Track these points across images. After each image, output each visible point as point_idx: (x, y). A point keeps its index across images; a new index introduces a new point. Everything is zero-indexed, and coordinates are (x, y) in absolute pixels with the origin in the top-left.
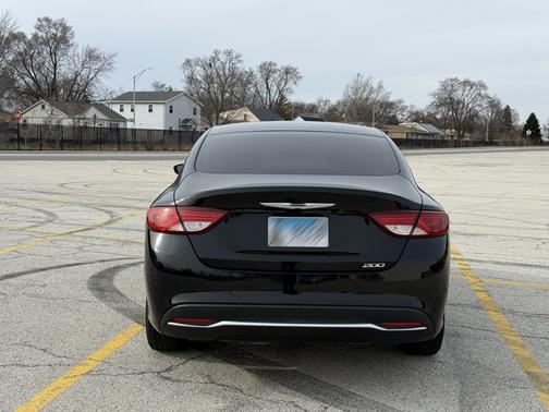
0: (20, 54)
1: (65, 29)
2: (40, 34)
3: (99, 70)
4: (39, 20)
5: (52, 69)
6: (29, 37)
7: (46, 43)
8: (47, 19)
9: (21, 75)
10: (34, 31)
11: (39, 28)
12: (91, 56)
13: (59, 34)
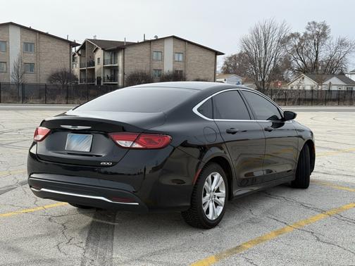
0: (295, 46)
1: (325, 27)
2: (309, 32)
3: (347, 52)
4: (309, 24)
5: (315, 54)
6: (302, 35)
7: (312, 37)
8: (314, 23)
9: (295, 59)
10: (305, 30)
11: (308, 29)
12: (342, 43)
13: (321, 31)
